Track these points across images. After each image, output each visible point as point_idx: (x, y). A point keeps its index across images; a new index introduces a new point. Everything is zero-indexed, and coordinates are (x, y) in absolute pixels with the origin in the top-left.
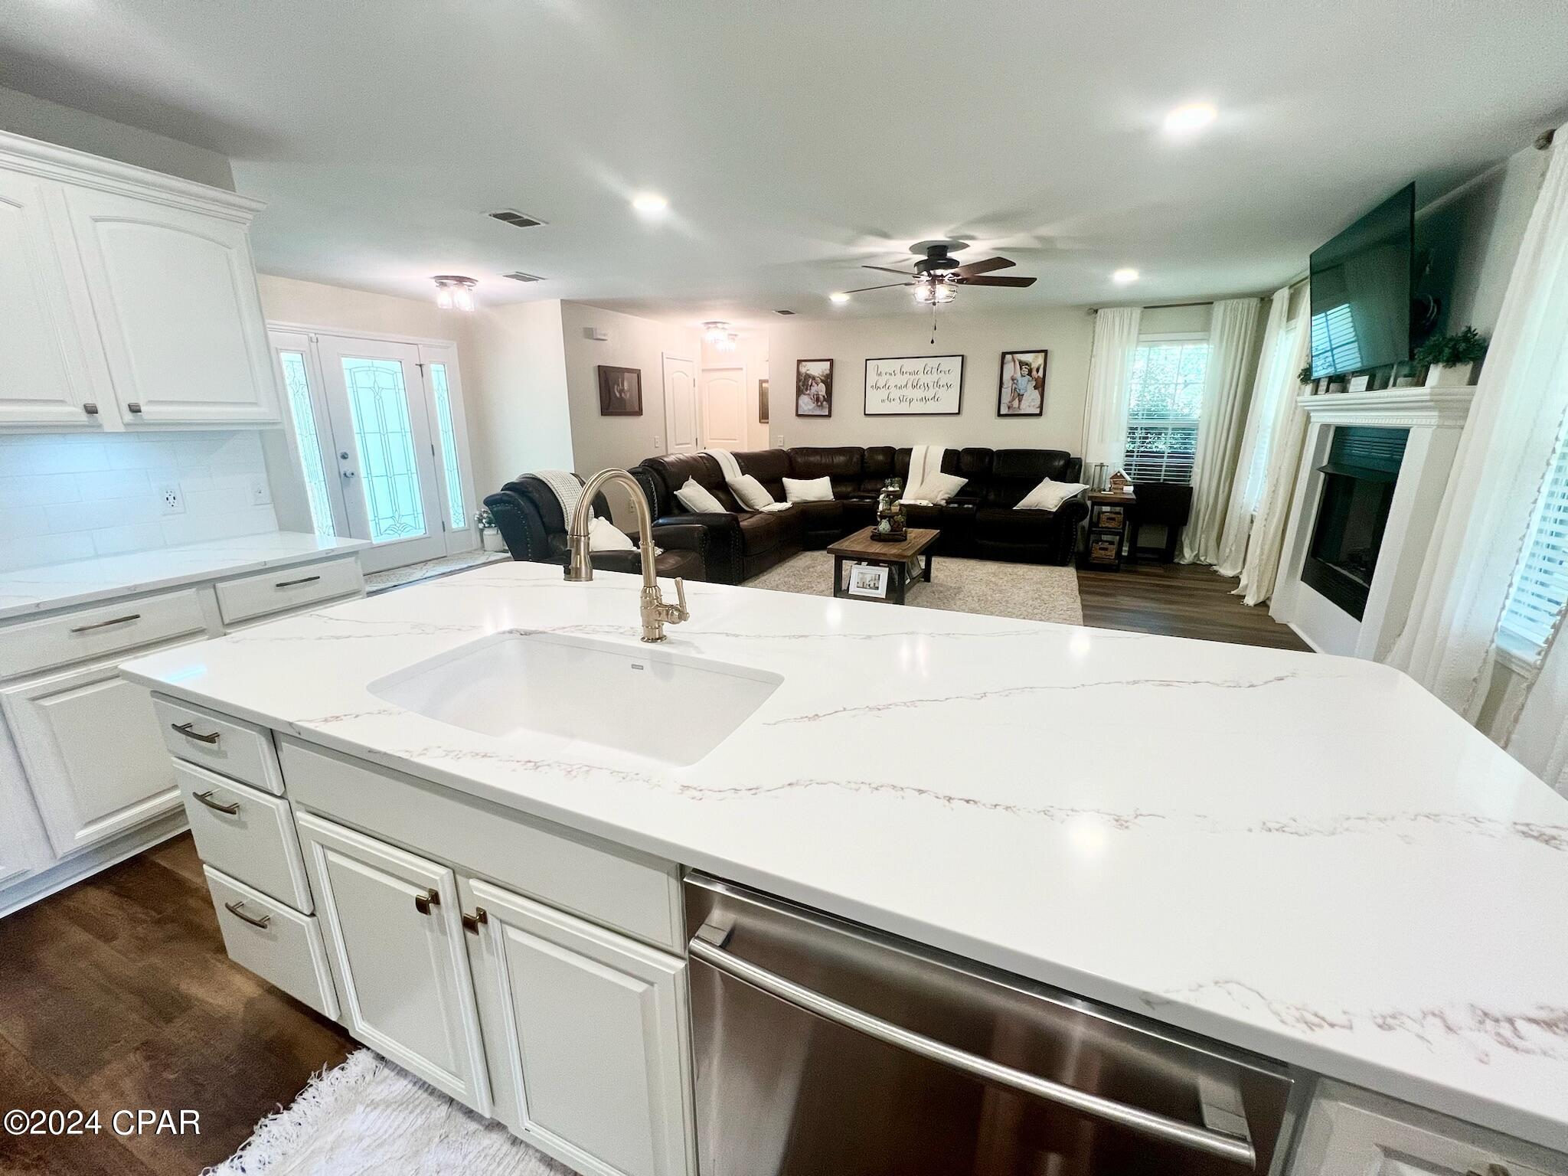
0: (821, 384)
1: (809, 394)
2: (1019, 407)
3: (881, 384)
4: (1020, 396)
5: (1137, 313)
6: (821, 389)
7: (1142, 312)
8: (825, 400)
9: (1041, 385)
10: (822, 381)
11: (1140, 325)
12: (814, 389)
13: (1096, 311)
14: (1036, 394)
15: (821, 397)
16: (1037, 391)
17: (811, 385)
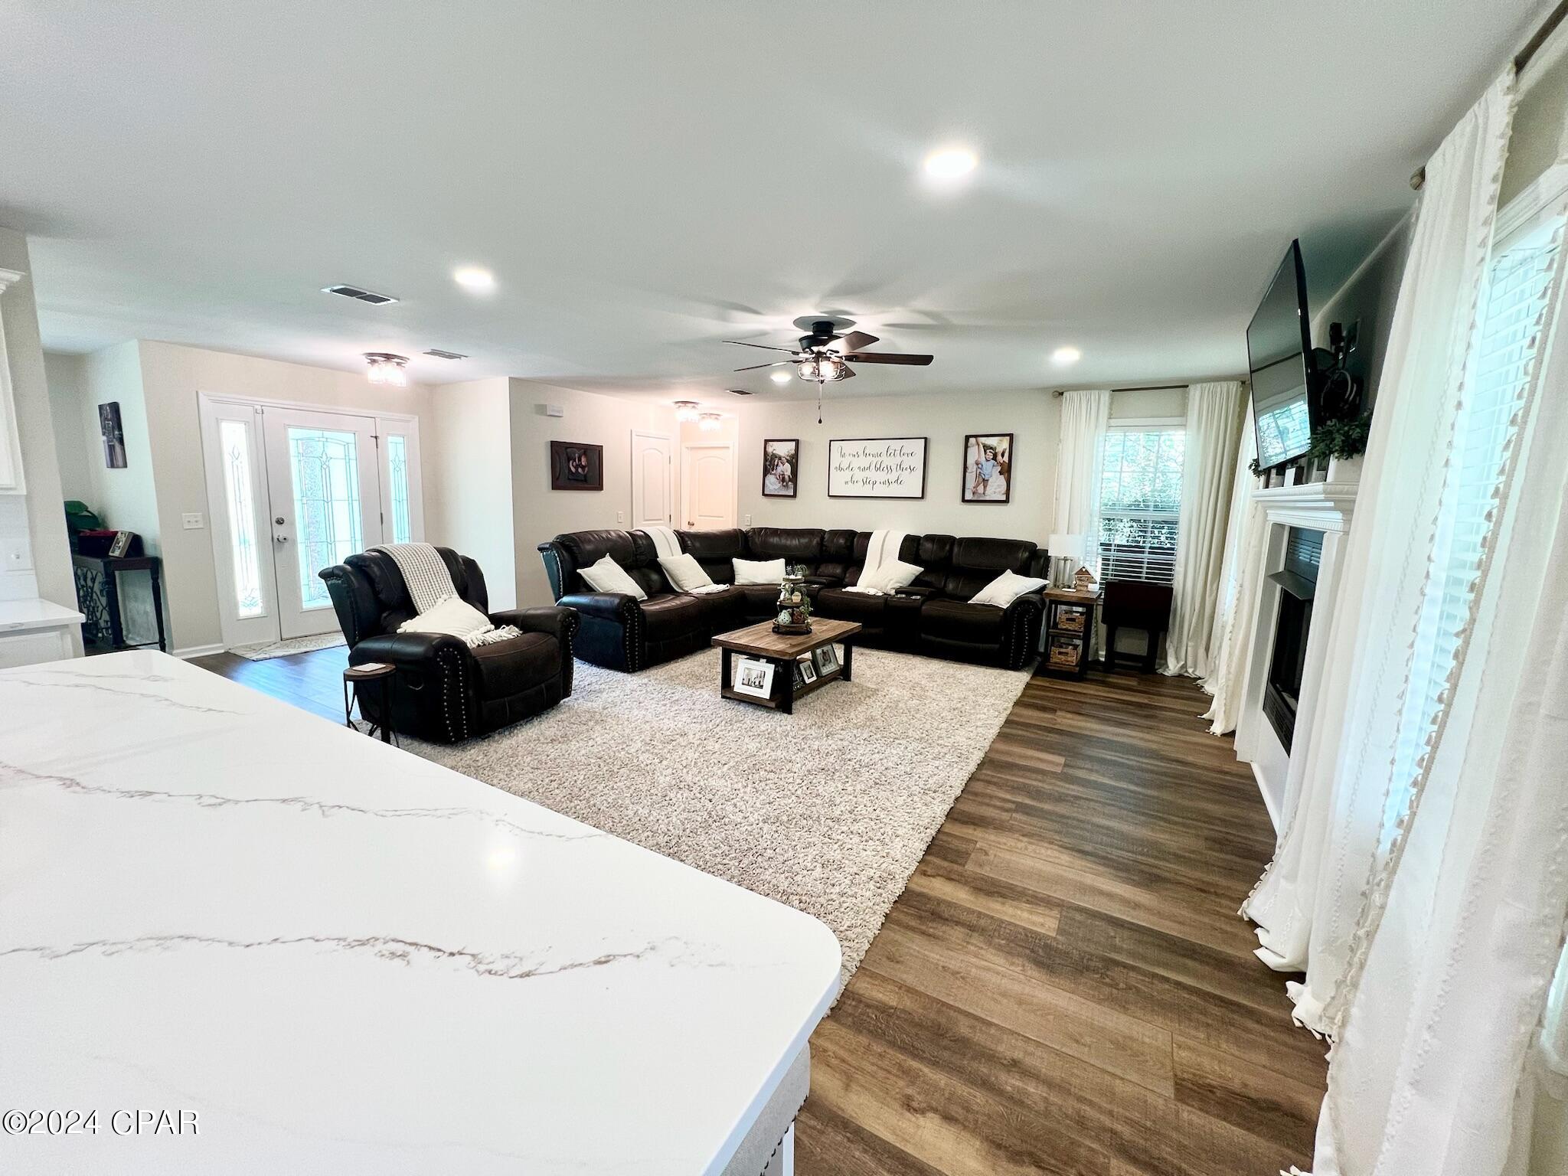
0: (787, 464)
1: (775, 474)
2: (984, 493)
3: (844, 465)
4: (985, 481)
5: (1105, 396)
6: (787, 469)
7: (1111, 395)
8: (790, 480)
9: (1007, 470)
10: (788, 461)
11: (1111, 409)
12: (780, 469)
13: (1062, 394)
14: (1002, 480)
15: (786, 477)
16: (1002, 476)
17: (777, 465)
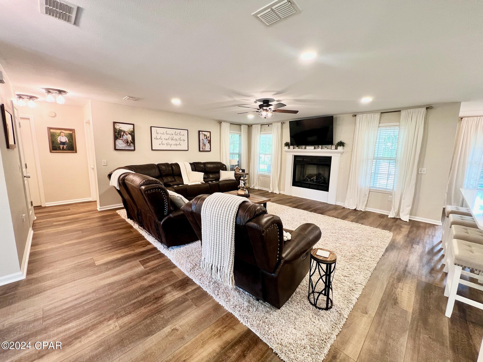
0: (129, 135)
1: (122, 139)
2: (205, 149)
4: (205, 145)
5: (229, 125)
6: (129, 138)
8: (131, 142)
9: (210, 142)
10: (129, 134)
11: (230, 128)
12: (125, 137)
13: (221, 122)
14: (209, 144)
15: (129, 141)
17: (123, 135)
